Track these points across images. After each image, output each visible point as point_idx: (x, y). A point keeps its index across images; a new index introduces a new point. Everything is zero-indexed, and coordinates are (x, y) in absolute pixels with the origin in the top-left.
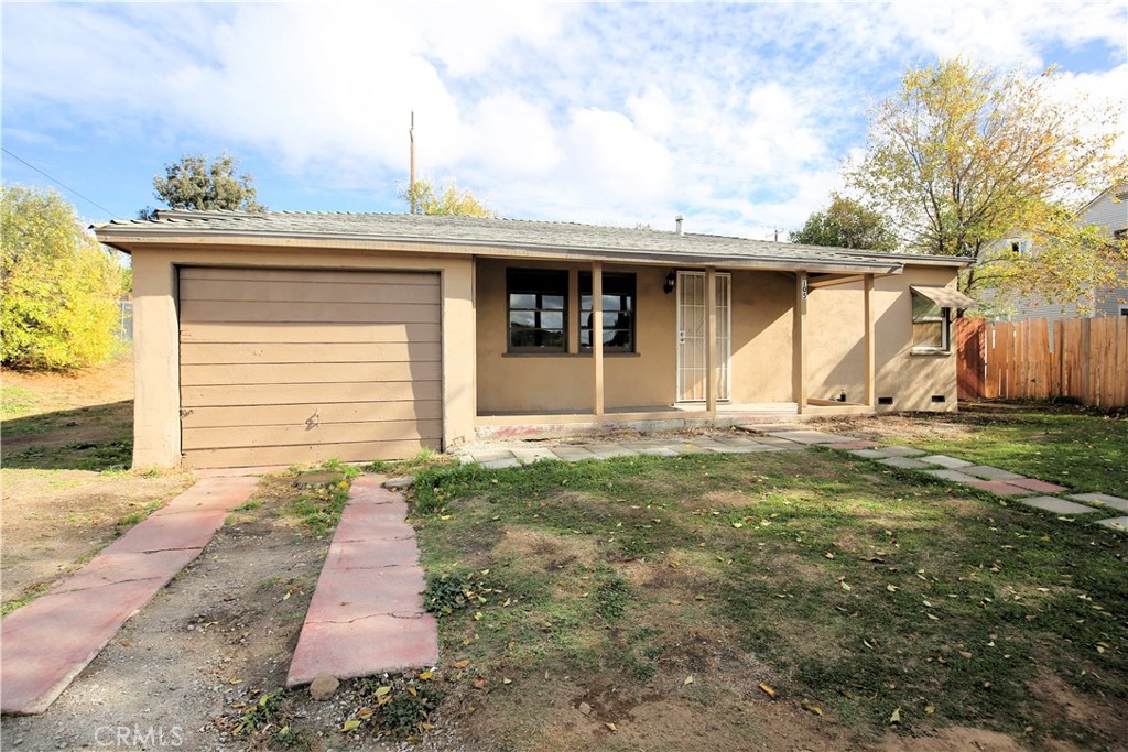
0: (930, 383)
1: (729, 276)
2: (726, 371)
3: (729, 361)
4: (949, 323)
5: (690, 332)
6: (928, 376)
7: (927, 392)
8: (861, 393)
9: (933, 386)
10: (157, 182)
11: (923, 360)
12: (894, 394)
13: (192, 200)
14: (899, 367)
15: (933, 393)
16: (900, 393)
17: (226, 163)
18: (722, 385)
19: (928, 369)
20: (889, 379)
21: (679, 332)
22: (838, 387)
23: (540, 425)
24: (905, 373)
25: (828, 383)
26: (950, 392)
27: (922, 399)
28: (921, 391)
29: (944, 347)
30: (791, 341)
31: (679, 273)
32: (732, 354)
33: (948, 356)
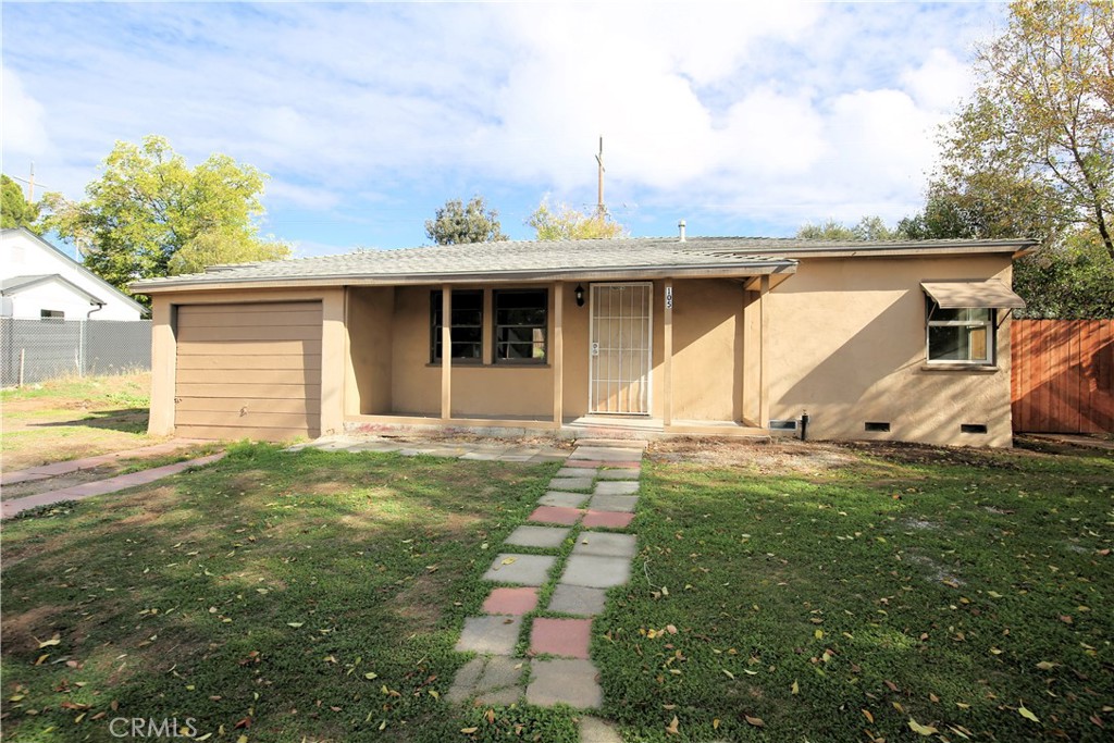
0: (957, 407)
1: (651, 285)
2: (646, 384)
3: (650, 373)
4: (995, 328)
5: (604, 344)
6: (955, 397)
7: (952, 419)
8: (835, 414)
9: (963, 411)
10: (428, 224)
11: (944, 377)
12: (894, 419)
13: (451, 237)
14: (900, 385)
15: (964, 420)
16: (902, 419)
17: (477, 203)
18: (641, 398)
19: (956, 388)
20: (884, 400)
21: (591, 344)
22: (799, 407)
23: (394, 425)
24: (913, 392)
25: (786, 400)
26: (998, 420)
27: (943, 426)
28: (942, 417)
29: (990, 361)
30: (733, 353)
31: (592, 286)
32: (653, 368)
33: (996, 371)
